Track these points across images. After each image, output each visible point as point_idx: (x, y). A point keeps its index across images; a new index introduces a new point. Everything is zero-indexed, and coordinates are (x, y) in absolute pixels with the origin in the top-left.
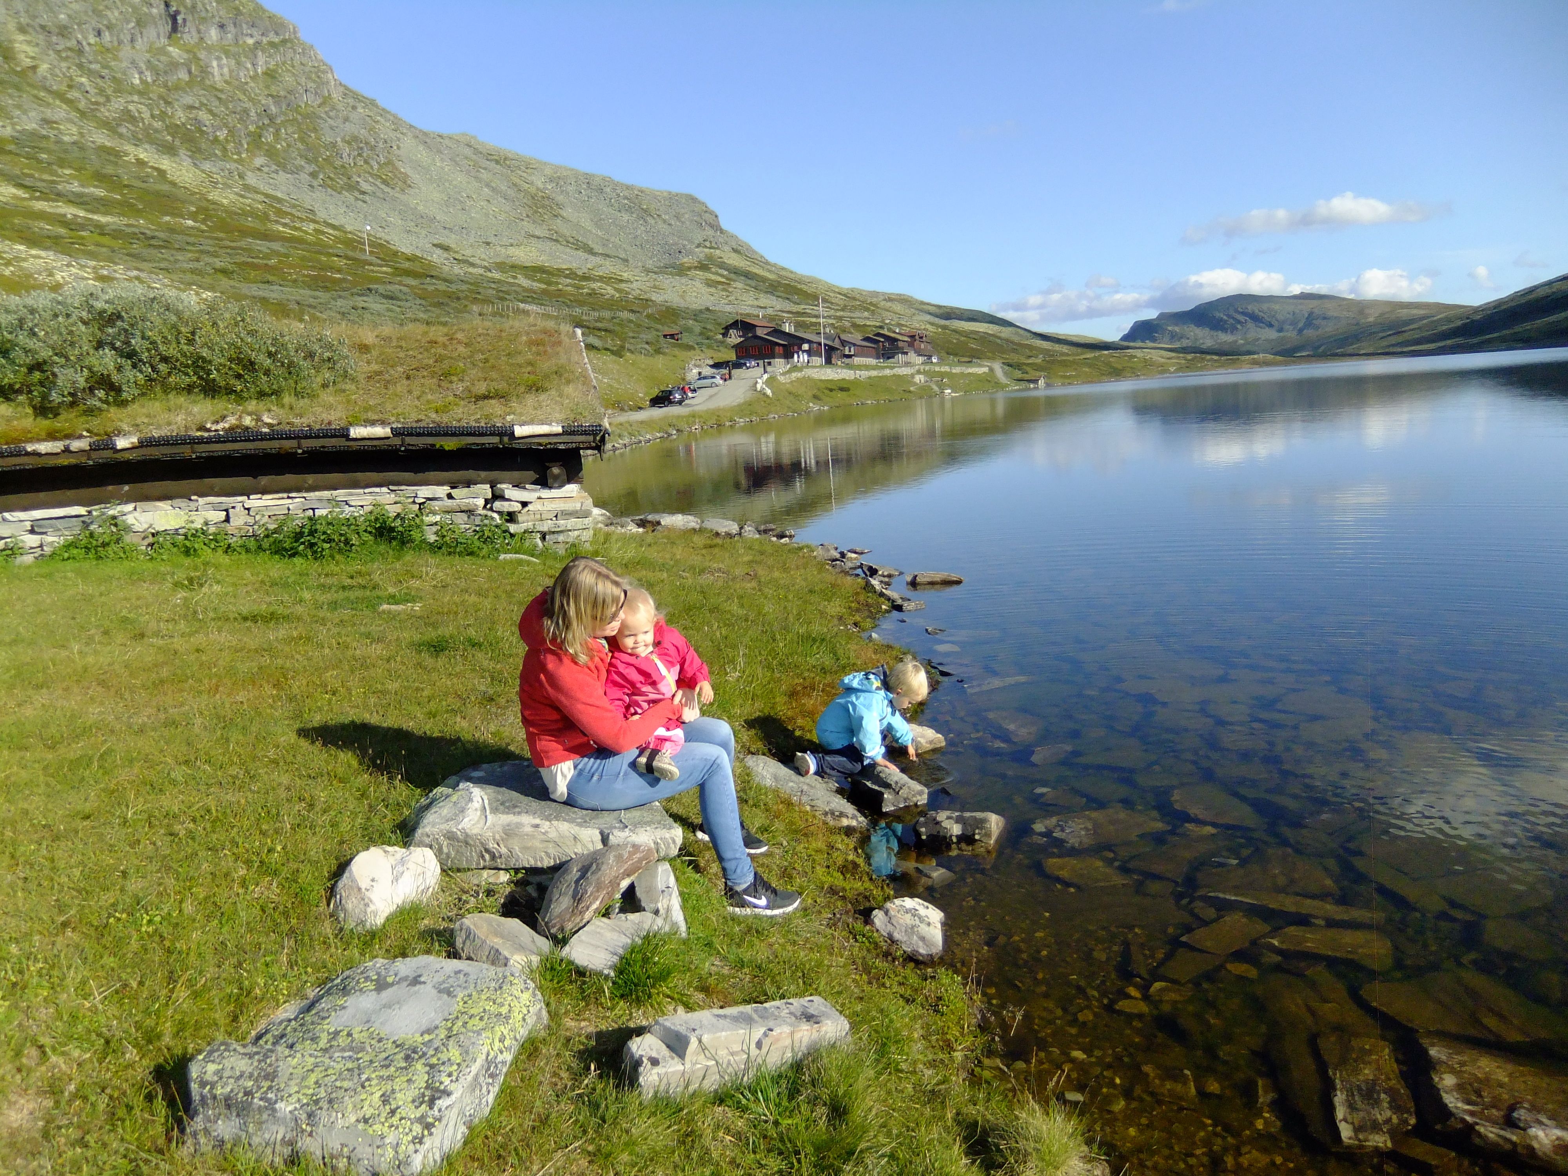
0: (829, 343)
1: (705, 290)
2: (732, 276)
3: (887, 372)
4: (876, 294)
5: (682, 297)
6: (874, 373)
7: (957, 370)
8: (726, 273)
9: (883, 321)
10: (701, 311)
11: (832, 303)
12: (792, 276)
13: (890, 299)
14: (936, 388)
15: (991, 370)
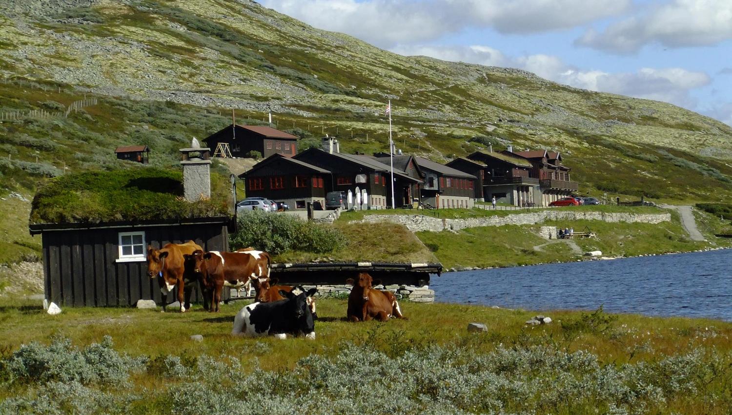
0: (400, 172)
1: (150, 63)
2: (196, 35)
3: (495, 221)
4: (463, 69)
5: (109, 75)
6: (473, 223)
7: (613, 218)
8: (182, 29)
9: (482, 128)
10: (159, 107)
11: (382, 88)
12: (305, 34)
13: (489, 78)
14: (576, 249)
15: (676, 217)
